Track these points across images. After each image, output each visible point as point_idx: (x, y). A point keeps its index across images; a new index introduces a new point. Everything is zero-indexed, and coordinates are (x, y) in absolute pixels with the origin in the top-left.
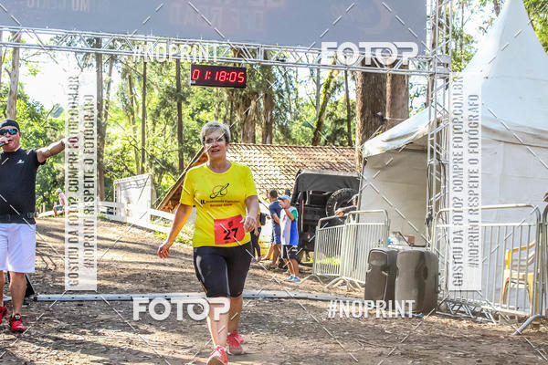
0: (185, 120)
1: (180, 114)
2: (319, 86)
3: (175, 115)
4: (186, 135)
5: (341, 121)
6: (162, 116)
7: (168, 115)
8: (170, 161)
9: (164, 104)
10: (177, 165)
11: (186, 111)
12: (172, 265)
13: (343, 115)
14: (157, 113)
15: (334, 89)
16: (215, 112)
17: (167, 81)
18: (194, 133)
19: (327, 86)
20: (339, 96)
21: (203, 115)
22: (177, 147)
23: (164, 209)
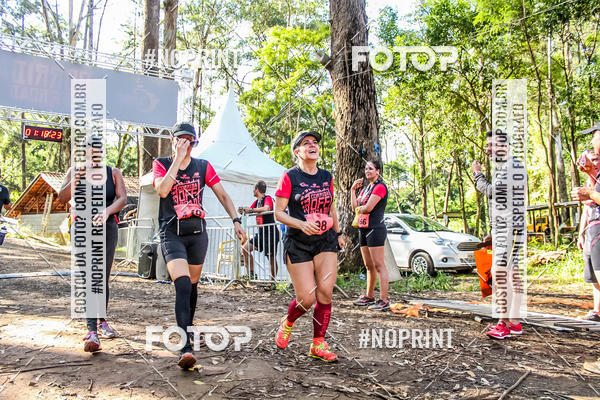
0: (28, 155)
1: (24, 152)
2: (120, 136)
3: (20, 152)
4: (28, 165)
5: (133, 160)
6: (11, 152)
7: (15, 152)
8: (16, 183)
9: (12, 144)
10: (21, 185)
11: (28, 150)
12: (12, 255)
13: (135, 157)
14: (7, 150)
15: (129, 140)
16: (48, 150)
17: (14, 129)
18: (34, 164)
19: (125, 138)
20: (133, 144)
21: (41, 153)
22: (21, 173)
23: (10, 216)
